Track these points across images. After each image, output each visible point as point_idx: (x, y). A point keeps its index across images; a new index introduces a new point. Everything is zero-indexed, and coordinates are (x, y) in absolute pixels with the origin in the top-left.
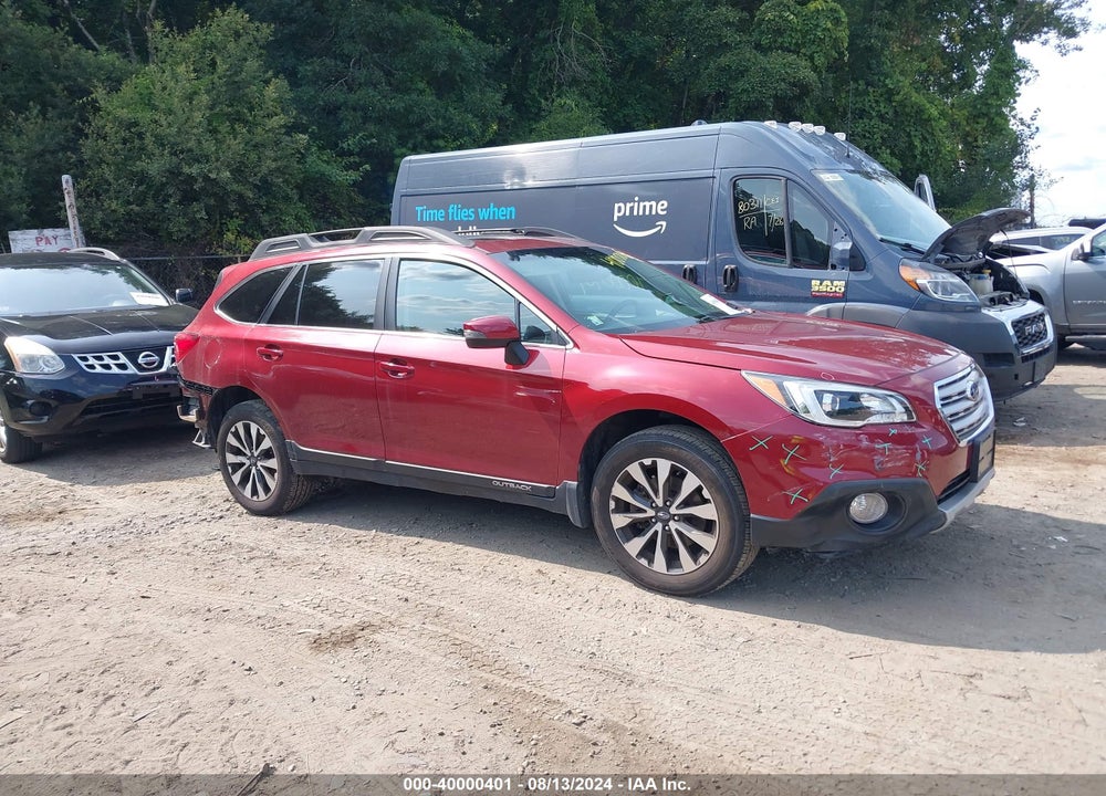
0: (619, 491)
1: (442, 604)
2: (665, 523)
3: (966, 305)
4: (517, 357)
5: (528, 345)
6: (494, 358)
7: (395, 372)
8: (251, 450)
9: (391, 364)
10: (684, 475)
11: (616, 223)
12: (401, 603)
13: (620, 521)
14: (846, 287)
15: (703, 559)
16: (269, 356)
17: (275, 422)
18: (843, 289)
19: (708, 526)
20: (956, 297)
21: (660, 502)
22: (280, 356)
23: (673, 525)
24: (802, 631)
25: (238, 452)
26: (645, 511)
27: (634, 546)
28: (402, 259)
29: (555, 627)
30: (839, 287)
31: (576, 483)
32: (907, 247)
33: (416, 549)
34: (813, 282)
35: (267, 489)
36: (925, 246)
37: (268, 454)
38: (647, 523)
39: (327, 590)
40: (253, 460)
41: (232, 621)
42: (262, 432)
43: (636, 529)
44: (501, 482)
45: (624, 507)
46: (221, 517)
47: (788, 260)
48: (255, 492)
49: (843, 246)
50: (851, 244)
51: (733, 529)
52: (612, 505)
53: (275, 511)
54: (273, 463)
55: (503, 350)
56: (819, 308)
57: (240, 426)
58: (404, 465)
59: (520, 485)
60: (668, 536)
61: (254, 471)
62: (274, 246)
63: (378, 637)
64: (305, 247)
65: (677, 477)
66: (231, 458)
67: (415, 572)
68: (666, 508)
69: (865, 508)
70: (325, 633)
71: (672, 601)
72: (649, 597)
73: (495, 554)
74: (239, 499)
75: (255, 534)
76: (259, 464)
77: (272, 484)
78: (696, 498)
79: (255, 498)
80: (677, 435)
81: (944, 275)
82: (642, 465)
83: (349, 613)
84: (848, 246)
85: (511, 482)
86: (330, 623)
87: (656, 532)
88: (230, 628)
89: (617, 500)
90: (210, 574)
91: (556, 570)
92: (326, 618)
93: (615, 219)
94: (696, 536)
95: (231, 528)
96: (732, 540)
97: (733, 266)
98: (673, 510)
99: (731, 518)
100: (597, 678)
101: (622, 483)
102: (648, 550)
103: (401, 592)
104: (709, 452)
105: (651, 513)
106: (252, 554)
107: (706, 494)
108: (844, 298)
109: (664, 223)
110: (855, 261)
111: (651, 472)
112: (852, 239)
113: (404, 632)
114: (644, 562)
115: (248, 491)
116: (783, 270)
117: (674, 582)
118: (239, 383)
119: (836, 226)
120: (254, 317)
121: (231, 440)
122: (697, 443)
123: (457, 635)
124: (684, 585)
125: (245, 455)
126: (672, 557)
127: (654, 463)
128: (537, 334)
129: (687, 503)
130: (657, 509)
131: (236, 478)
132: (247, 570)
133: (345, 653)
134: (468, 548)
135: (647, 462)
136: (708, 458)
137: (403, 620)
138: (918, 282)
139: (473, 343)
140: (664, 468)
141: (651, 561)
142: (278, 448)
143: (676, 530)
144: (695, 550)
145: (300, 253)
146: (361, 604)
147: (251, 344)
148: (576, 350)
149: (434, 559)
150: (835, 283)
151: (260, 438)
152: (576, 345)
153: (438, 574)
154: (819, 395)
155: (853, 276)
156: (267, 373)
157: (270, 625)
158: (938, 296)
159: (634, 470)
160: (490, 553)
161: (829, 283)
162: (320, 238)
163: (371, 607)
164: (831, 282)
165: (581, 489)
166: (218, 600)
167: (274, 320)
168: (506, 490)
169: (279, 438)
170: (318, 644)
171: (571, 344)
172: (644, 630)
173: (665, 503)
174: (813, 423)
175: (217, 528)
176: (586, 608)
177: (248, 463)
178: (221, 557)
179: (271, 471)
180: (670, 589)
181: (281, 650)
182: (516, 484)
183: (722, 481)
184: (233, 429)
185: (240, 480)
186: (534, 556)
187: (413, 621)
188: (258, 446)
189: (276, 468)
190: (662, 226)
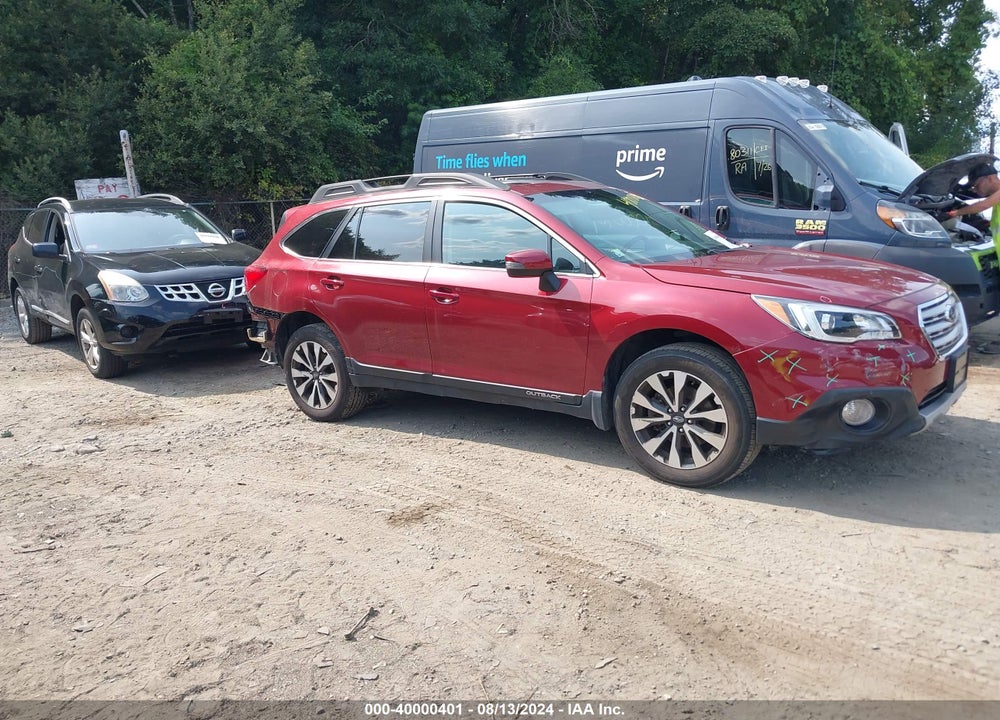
0: (639, 399)
1: (490, 490)
2: (680, 426)
3: (936, 241)
4: (550, 284)
5: (559, 274)
6: (530, 286)
7: (442, 299)
8: (314, 366)
9: (435, 292)
10: (697, 385)
11: (618, 168)
12: (456, 489)
13: (639, 424)
14: (827, 225)
15: (713, 456)
16: (331, 286)
17: (336, 343)
18: (824, 228)
19: (718, 428)
20: (929, 234)
21: (675, 408)
22: (341, 286)
23: (687, 428)
24: (799, 515)
25: (302, 368)
26: (662, 416)
27: (651, 446)
28: (446, 202)
29: (587, 510)
30: (821, 225)
31: (601, 392)
32: (884, 190)
33: (461, 448)
34: (797, 221)
35: (328, 398)
36: (901, 188)
37: (329, 370)
38: (663, 426)
39: (392, 479)
40: (316, 375)
41: (319, 502)
42: (324, 351)
43: (653, 431)
44: (534, 392)
45: (643, 413)
46: (288, 423)
47: (775, 202)
48: (317, 401)
49: (825, 189)
50: (832, 187)
51: (741, 431)
52: (633, 411)
53: (335, 417)
54: (334, 377)
55: (538, 279)
56: (801, 245)
57: (304, 346)
58: (448, 379)
59: (550, 394)
60: (682, 438)
61: (316, 383)
62: (332, 191)
63: (440, 514)
64: (359, 192)
65: (691, 386)
66: (296, 373)
67: (463, 466)
68: (681, 413)
69: (855, 412)
70: (397, 512)
71: (685, 491)
72: (665, 488)
73: (527, 453)
74: (303, 408)
75: (322, 436)
76: (321, 378)
77: (333, 395)
78: (709, 404)
79: (317, 407)
80: (692, 351)
81: (918, 214)
82: (660, 377)
83: (414, 496)
84: (830, 189)
85: (542, 392)
86: (401, 504)
87: (672, 434)
88: (318, 508)
89: (637, 407)
90: (291, 467)
91: (581, 466)
92: (395, 501)
93: (618, 165)
94: (708, 437)
95: (299, 432)
96: (739, 440)
97: (725, 207)
98: (687, 415)
99: (739, 420)
100: (629, 548)
101: (642, 392)
102: (664, 450)
103: (454, 481)
104: (721, 365)
105: (667, 417)
106: (323, 451)
107: (717, 400)
108: (825, 235)
109: (662, 169)
110: (836, 202)
111: (668, 383)
112: (834, 182)
113: (462, 511)
114: (660, 459)
115: (311, 401)
116: (770, 210)
117: (687, 476)
118: (304, 309)
119: (819, 170)
120: (318, 253)
121: (297, 358)
122: (710, 357)
123: (507, 514)
124: (696, 478)
125: (308, 370)
126: (685, 454)
127: (672, 375)
128: (566, 266)
129: (699, 409)
130: (673, 414)
131: (301, 390)
132: (322, 463)
133: (417, 527)
134: (504, 448)
135: (665, 374)
136: (721, 370)
137: (461, 502)
138: (894, 220)
139: (513, 273)
140: (680, 379)
141: (666, 458)
142: (339, 365)
143: (690, 432)
144: (706, 448)
145: (355, 197)
146: (423, 489)
147: (315, 276)
148: (602, 278)
149: (476, 456)
150: (817, 222)
151: (322, 356)
152: (602, 274)
153: (482, 468)
154: (819, 315)
155: (834, 216)
156: (332, 303)
157: (350, 505)
158: (912, 233)
159: (654, 381)
160: (523, 452)
161: (811, 222)
162: (372, 184)
163: (431, 492)
164: (812, 222)
165: (605, 398)
166: (303, 487)
167: (333, 255)
168: (537, 399)
169: (340, 356)
170: (393, 520)
171: (598, 273)
172: (664, 513)
173: (680, 409)
174: (813, 339)
175: (287, 431)
176: (611, 495)
177: (311, 377)
178: (297, 453)
179: (332, 384)
180: (683, 481)
181: (363, 524)
182: (547, 394)
183: (732, 389)
184: (298, 349)
185: (304, 393)
186: (561, 455)
187: (469, 503)
188: (320, 362)
189: (336, 381)
190: (660, 171)
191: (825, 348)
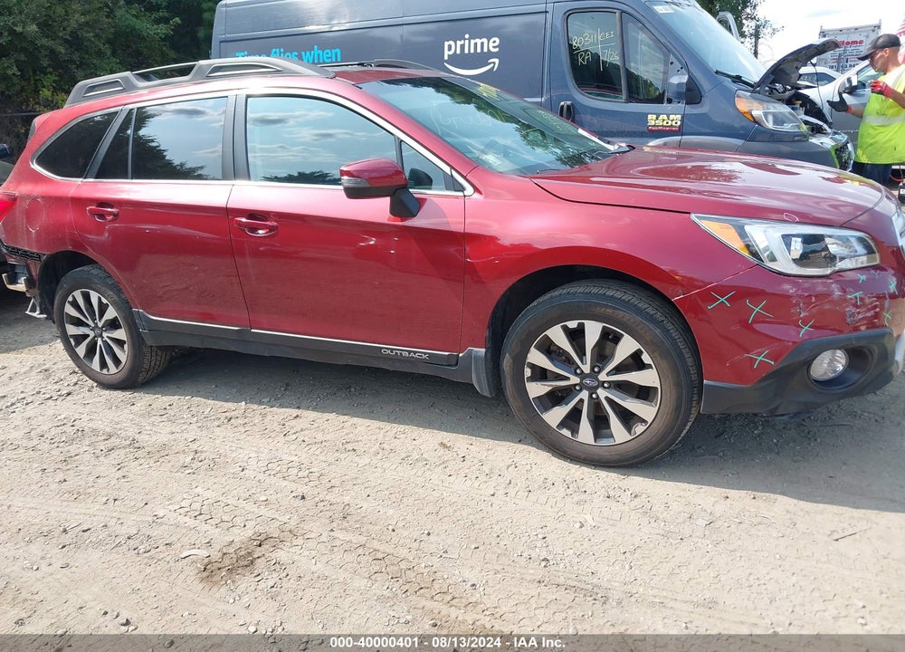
0: (536, 357)
1: (347, 499)
2: (592, 390)
3: (795, 135)
4: (405, 207)
5: (416, 192)
6: (377, 209)
7: (254, 229)
8: (94, 320)
9: (244, 220)
10: (617, 339)
11: (447, 62)
12: (298, 502)
13: (536, 390)
14: (682, 120)
15: (639, 429)
16: (102, 216)
17: (117, 289)
18: (679, 123)
19: (644, 393)
20: (787, 127)
21: (586, 369)
22: (115, 215)
23: (602, 393)
24: (759, 503)
25: (78, 323)
26: (568, 379)
27: (555, 416)
28: (248, 96)
29: (487, 523)
30: (675, 120)
31: (484, 350)
32: (738, 79)
33: (298, 424)
34: (650, 117)
35: (117, 361)
36: (757, 79)
37: (114, 324)
38: (570, 391)
39: (208, 489)
40: (98, 331)
41: (98, 544)
42: (104, 301)
43: (555, 398)
44: (392, 350)
45: (540, 374)
46: (69, 394)
47: (624, 96)
48: (103, 364)
49: (679, 79)
50: (687, 77)
51: (679, 399)
52: (528, 372)
53: (129, 383)
54: (121, 334)
55: (387, 200)
56: (653, 143)
57: (78, 295)
58: (273, 334)
59: (415, 352)
60: (596, 406)
61: (100, 342)
62: (92, 88)
63: (281, 555)
64: (129, 87)
65: (609, 339)
66: (72, 330)
67: (304, 457)
68: (594, 375)
70: (216, 556)
71: (603, 474)
73: (386, 426)
74: (88, 372)
75: (110, 415)
76: (105, 335)
77: (123, 356)
78: (635, 362)
79: (105, 371)
80: (610, 293)
81: (775, 105)
82: (565, 329)
83: (238, 521)
84: (685, 79)
85: (404, 351)
86: (220, 538)
87: (582, 401)
88: (95, 555)
89: (533, 366)
90: (60, 476)
92: (214, 533)
93: (446, 58)
94: (632, 404)
95: (81, 409)
96: (677, 409)
97: (569, 103)
98: (603, 377)
99: (678, 385)
101: (539, 348)
102: (572, 420)
103: (294, 486)
104: (651, 311)
105: (574, 380)
106: (110, 443)
107: (646, 358)
108: (680, 131)
109: (497, 61)
110: (691, 94)
111: (576, 336)
112: (689, 72)
113: (311, 544)
114: (566, 432)
115: (96, 364)
116: (619, 105)
117: (604, 453)
118: (70, 248)
119: (672, 58)
120: (80, 172)
121: (70, 310)
122: (635, 301)
123: (376, 545)
124: (618, 457)
125: (88, 325)
126: (600, 423)
127: (581, 326)
128: (423, 180)
129: (619, 369)
130: (582, 375)
131: (81, 350)
132: (106, 466)
133: (245, 582)
134: (355, 420)
135: (573, 324)
136: (651, 319)
137: (306, 527)
138: (754, 113)
139: (352, 193)
140: (593, 331)
141: (575, 431)
142: (125, 318)
143: (607, 398)
144: (628, 418)
145: (124, 95)
146: (250, 507)
147: (79, 202)
148: (476, 196)
149: (320, 437)
150: (672, 117)
151: (103, 309)
152: (476, 190)
153: (331, 459)
154: (787, 238)
155: (691, 110)
156: (102, 234)
157: (142, 546)
158: (770, 125)
159: (557, 335)
160: (381, 424)
161: (665, 117)
162: (146, 77)
163: (263, 511)
164: (668, 116)
165: (489, 355)
166: (77, 514)
167: (102, 174)
168: (398, 359)
169: (125, 307)
170: (210, 572)
171: (469, 190)
173: (592, 369)
174: (780, 273)
175: (66, 409)
176: (512, 492)
177: (92, 334)
178: (73, 449)
179: (120, 343)
180: (598, 461)
181: (163, 585)
182: (409, 352)
183: (668, 344)
184: (70, 299)
185: (85, 354)
187: (316, 527)
188: (101, 316)
189: (125, 339)
190: (494, 63)
191: (795, 284)
